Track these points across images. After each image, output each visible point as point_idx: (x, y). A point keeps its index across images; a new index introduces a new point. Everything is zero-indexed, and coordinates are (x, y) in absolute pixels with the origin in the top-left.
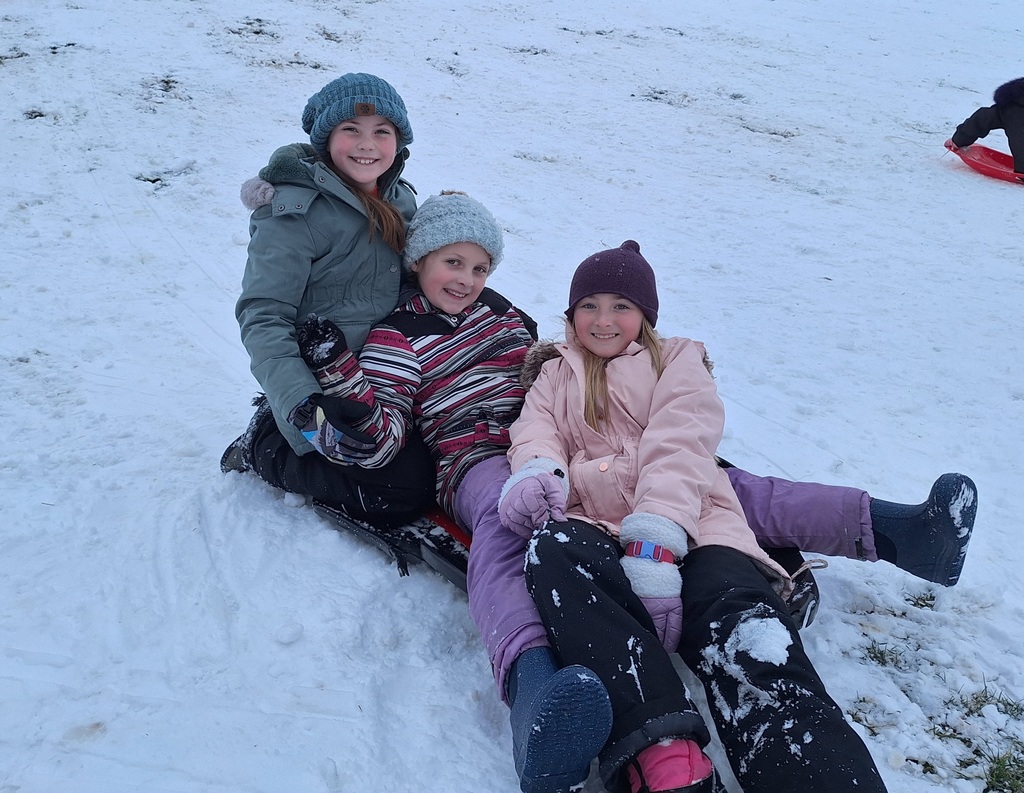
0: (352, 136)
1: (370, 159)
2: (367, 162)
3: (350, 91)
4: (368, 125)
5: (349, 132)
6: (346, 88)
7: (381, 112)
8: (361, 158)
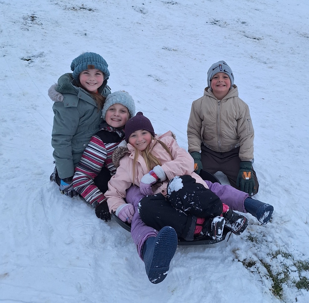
0: (87, 76)
1: (93, 83)
2: (93, 84)
3: (86, 60)
4: (92, 72)
5: (86, 74)
6: (85, 59)
7: (97, 68)
8: (90, 83)
